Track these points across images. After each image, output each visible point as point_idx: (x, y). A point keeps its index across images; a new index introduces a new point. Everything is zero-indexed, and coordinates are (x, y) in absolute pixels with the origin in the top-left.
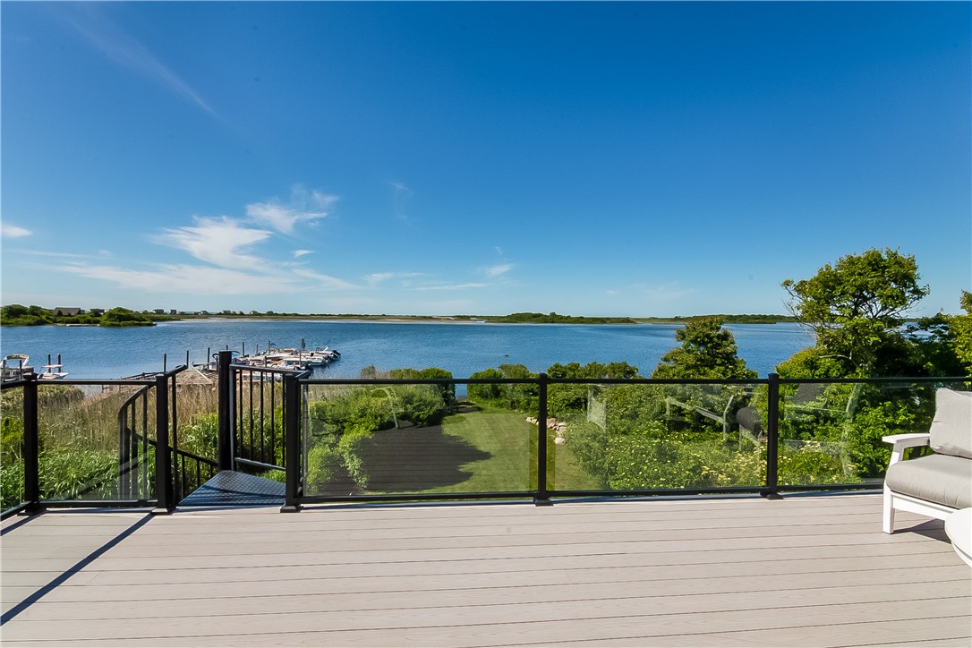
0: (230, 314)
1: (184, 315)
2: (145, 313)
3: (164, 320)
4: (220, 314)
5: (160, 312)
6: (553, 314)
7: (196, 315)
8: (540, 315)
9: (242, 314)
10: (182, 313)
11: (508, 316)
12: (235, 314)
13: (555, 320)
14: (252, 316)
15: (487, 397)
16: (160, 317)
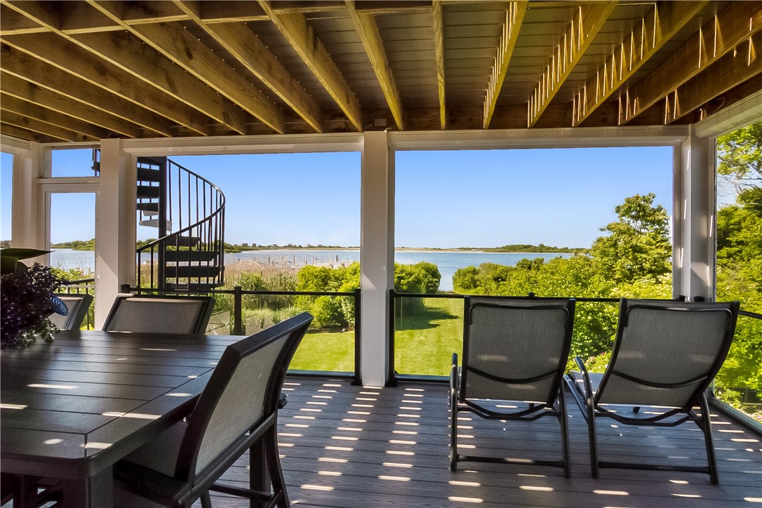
0: (292, 247)
1: (261, 247)
2: (236, 245)
3: (247, 250)
4: (286, 247)
5: (245, 245)
6: (542, 246)
7: (269, 248)
8: (530, 246)
9: (300, 247)
10: (260, 246)
11: (503, 247)
12: (295, 247)
13: (543, 250)
14: (306, 248)
15: (467, 288)
16: (245, 248)
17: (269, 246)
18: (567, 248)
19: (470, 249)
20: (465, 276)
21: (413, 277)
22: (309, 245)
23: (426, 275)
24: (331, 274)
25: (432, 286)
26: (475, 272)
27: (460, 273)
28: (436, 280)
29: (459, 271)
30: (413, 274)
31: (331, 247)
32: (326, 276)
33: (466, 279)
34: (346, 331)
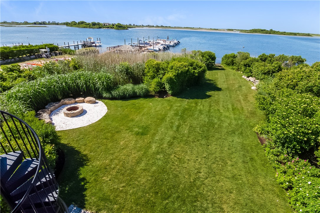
4: (147, 26)
6: (271, 30)
8: (265, 30)
9: (153, 26)
10: (136, 26)
12: (151, 26)
13: (271, 33)
14: (156, 27)
15: (228, 65)
16: (130, 26)
17: (140, 26)
18: (285, 32)
19: (232, 30)
20: (229, 59)
21: (201, 69)
22: (157, 25)
23: (209, 59)
24: (161, 67)
25: (210, 65)
26: (234, 57)
27: (226, 57)
28: (213, 61)
29: (226, 55)
30: (202, 67)
31: (166, 27)
32: (158, 67)
33: (229, 60)
34: (166, 97)
